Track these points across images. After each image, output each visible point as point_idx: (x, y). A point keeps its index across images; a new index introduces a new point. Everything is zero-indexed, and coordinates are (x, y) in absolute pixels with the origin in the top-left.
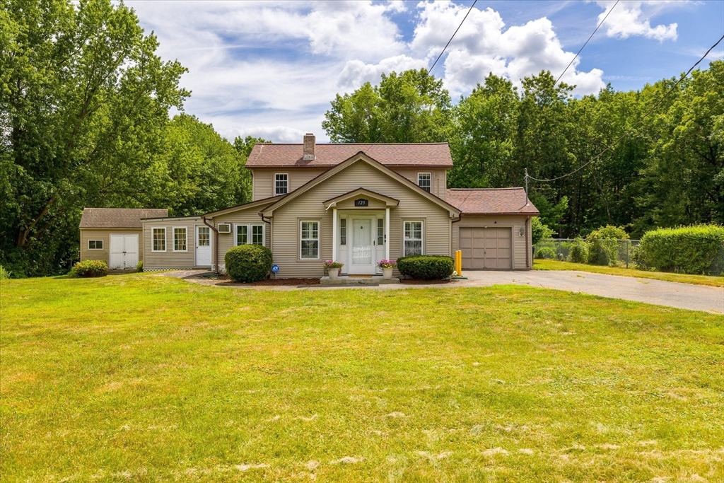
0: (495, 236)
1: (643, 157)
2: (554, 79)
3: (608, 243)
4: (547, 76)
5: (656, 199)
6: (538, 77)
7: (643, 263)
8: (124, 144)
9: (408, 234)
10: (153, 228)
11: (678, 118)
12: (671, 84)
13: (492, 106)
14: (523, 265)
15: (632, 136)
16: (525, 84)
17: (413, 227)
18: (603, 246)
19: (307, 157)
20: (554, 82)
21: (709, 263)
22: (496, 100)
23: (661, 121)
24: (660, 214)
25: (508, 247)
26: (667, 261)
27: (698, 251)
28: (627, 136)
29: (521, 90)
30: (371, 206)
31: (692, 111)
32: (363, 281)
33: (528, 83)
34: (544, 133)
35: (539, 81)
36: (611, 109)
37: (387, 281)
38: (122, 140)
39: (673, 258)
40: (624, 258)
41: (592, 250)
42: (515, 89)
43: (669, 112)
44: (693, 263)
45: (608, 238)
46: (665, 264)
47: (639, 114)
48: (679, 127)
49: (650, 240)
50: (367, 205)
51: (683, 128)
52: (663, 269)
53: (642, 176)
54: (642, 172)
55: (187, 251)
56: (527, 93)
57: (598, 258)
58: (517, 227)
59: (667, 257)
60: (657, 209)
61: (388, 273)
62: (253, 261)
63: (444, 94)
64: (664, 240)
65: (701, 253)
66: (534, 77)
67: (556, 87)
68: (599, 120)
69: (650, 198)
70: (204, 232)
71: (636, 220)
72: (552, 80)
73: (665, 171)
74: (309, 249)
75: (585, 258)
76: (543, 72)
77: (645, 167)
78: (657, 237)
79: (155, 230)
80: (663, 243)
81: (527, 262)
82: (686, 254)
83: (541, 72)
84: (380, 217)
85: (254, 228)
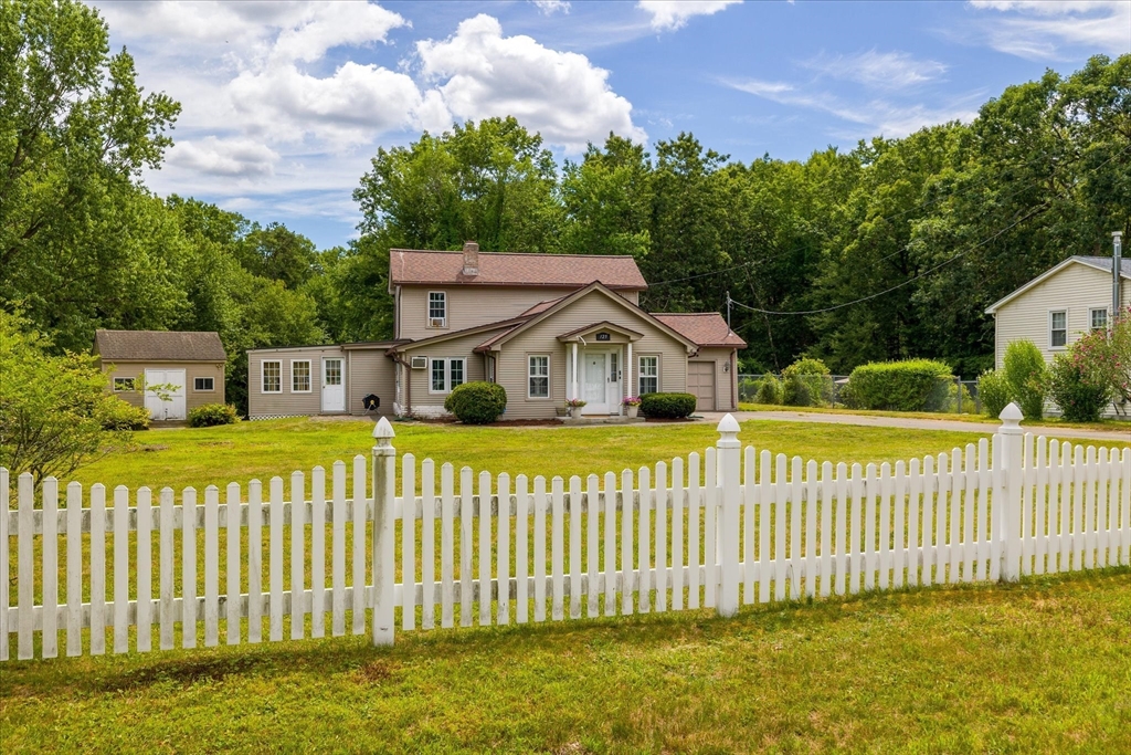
0: (696, 372)
1: (817, 260)
2: (700, 144)
3: (809, 380)
4: (689, 140)
5: (834, 320)
6: (678, 143)
7: (850, 402)
8: (96, 226)
9: (643, 370)
10: (263, 361)
11: (862, 212)
12: (849, 160)
13: (619, 182)
14: (729, 407)
15: (803, 230)
16: (660, 150)
17: (646, 362)
18: (802, 383)
19: (468, 271)
20: (700, 149)
21: (924, 400)
22: (625, 173)
23: (841, 214)
24: (840, 340)
25: (711, 384)
26: (880, 399)
27: (912, 388)
28: (797, 230)
29: (655, 159)
30: (613, 340)
31: (877, 202)
32: (607, 420)
33: (665, 150)
34: (687, 220)
35: (679, 147)
36: (773, 190)
37: (633, 420)
38: (93, 218)
39: (887, 395)
40: (825, 396)
41: (789, 388)
42: (648, 155)
43: (850, 201)
44: (907, 400)
45: (808, 374)
46: (878, 403)
47: (810, 199)
48: (865, 224)
49: (861, 376)
50: (609, 339)
51: (870, 226)
52: (875, 407)
53: (817, 287)
54: (817, 281)
55: (310, 391)
56: (662, 163)
57: (797, 398)
58: (721, 361)
59: (880, 395)
60: (837, 334)
61: (634, 411)
62: (493, 400)
63: (546, 157)
64: (877, 376)
65: (915, 389)
66: (672, 142)
67: (701, 156)
68: (758, 206)
69: (828, 318)
70: (333, 366)
71: (810, 348)
72: (696, 145)
73: (847, 282)
74: (539, 386)
75: (780, 397)
76: (683, 135)
77: (819, 275)
78: (868, 373)
79: (266, 364)
80: (876, 379)
81: (732, 402)
82: (900, 391)
83: (679, 135)
84: (614, 351)
85: (453, 362)
